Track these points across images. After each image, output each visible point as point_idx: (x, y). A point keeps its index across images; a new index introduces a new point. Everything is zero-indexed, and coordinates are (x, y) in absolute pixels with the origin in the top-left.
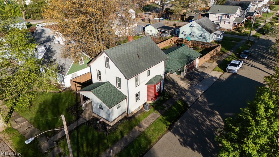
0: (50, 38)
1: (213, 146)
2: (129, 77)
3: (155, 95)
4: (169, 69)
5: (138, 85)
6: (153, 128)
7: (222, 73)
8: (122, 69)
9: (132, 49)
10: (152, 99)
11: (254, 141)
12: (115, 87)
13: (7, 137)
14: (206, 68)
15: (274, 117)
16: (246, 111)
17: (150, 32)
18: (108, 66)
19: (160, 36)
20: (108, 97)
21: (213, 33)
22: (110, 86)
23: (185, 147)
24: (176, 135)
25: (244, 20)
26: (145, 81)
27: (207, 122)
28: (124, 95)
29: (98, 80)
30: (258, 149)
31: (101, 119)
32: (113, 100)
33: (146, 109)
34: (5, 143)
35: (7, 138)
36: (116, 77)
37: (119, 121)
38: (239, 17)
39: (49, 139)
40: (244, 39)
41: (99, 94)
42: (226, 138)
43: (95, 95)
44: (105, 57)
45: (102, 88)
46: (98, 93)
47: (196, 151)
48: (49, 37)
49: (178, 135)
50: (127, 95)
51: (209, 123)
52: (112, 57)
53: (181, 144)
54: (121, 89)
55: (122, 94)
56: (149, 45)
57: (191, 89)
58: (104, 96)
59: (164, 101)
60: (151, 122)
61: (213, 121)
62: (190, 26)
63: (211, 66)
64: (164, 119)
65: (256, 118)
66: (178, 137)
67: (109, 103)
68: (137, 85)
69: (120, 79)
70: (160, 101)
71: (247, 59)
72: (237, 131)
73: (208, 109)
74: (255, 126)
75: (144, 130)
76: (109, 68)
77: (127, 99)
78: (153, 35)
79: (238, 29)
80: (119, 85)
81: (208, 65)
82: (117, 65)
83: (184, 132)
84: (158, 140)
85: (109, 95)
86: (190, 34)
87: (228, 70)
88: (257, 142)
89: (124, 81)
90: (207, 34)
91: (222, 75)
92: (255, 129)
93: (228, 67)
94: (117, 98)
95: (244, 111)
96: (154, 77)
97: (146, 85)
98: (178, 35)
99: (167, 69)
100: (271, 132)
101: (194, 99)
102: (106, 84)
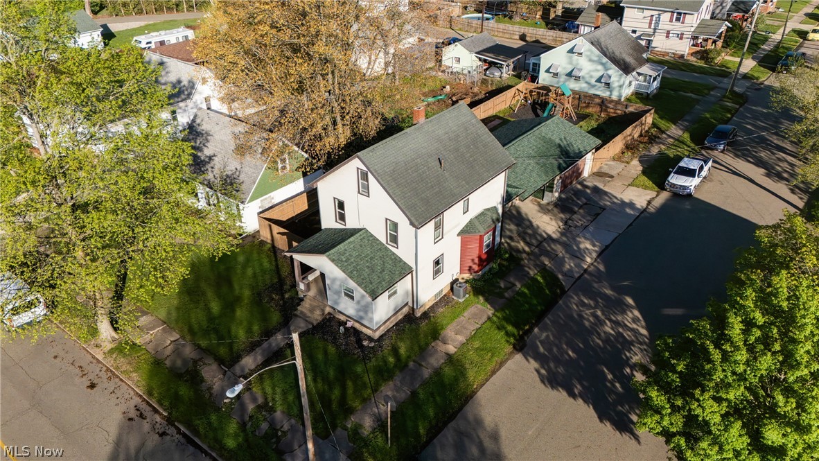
0: (182, 84)
1: (620, 389)
2: (420, 221)
3: (480, 258)
4: (517, 188)
5: (441, 237)
6: (477, 344)
7: (654, 194)
8: (402, 201)
9: (423, 145)
10: (470, 269)
11: (717, 393)
12: (381, 243)
13: (124, 366)
14: (612, 177)
15: (762, 347)
16: (704, 327)
17: (454, 61)
18: (365, 190)
19: (485, 75)
20: (367, 270)
21: (634, 73)
22: (369, 240)
23: (552, 388)
24: (529, 358)
25: (723, 29)
26: (456, 226)
27: (606, 327)
28: (405, 263)
29: (336, 221)
30: (723, 412)
31: (347, 320)
32: (379, 277)
33: (459, 297)
34: (121, 380)
35: (124, 368)
36: (387, 219)
37: (394, 326)
38: (708, 17)
39: (226, 371)
40: (721, 85)
41: (346, 261)
42: (657, 383)
43: (337, 266)
44: (358, 169)
45: (352, 246)
46: (342, 261)
47: (580, 401)
48: (179, 82)
49: (535, 359)
50: (412, 264)
51: (612, 329)
52: (376, 171)
53: (543, 382)
54: (397, 248)
55: (401, 260)
56: (466, 129)
57: (567, 237)
58: (358, 268)
59: (502, 273)
60: (472, 329)
61: (622, 324)
62: (571, 51)
63: (624, 173)
64: (498, 318)
65: (723, 347)
66: (534, 364)
67: (371, 286)
68: (438, 238)
69: (395, 225)
70: (491, 274)
71: (722, 151)
72: (681, 371)
73: (609, 292)
74: (721, 362)
75: (456, 350)
76: (369, 196)
77: (414, 273)
78: (465, 72)
79: (704, 55)
80: (394, 239)
81: (616, 168)
82: (390, 192)
83: (550, 350)
84: (491, 376)
85: (370, 265)
86: (570, 75)
87: (671, 186)
88: (724, 396)
89: (405, 229)
90: (614, 73)
91: (653, 198)
92: (720, 368)
93: (669, 178)
94: (390, 271)
95: (699, 326)
96: (479, 215)
97: (458, 235)
98: (535, 74)
99: (510, 189)
100: (755, 376)
101: (574, 265)
102: (361, 235)
